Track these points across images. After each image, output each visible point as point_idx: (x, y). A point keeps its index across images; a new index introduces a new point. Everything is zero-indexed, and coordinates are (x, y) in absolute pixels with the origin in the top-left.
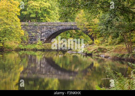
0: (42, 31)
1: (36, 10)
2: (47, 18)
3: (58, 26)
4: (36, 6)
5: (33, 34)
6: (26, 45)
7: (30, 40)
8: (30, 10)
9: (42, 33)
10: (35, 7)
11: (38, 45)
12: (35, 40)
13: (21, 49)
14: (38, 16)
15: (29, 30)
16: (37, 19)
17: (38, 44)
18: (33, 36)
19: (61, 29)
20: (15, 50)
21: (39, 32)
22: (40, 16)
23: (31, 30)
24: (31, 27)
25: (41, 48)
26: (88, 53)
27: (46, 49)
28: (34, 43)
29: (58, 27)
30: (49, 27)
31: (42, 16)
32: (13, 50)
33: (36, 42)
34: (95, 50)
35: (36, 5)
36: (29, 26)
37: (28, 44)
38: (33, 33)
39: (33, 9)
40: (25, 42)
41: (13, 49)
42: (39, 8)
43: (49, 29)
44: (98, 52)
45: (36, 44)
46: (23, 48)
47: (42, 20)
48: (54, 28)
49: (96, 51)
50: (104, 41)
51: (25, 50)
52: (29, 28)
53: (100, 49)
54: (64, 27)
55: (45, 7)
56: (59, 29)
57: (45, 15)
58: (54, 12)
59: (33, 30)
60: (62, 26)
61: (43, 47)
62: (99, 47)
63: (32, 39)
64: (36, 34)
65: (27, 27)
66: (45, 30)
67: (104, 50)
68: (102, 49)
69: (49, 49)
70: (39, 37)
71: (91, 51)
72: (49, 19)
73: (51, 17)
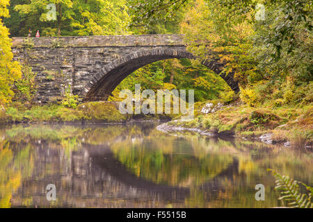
0: (78, 63)
2: (92, 22)
3: (126, 48)
5: (50, 73)
6: (30, 108)
7: (41, 94)
9: (76, 71)
11: (67, 106)
12: (56, 91)
13: (14, 120)
14: (63, 18)
15: (37, 62)
16: (63, 26)
17: (66, 103)
18: (48, 80)
19: (136, 55)
21: (66, 68)
22: (70, 17)
23: (41, 60)
24: (42, 53)
25: (75, 117)
26: (220, 130)
27: (90, 121)
28: (54, 102)
29: (128, 51)
30: (99, 50)
31: (78, 16)
33: (59, 98)
34: (242, 121)
36: (37, 49)
37: (33, 103)
38: (49, 69)
40: (25, 99)
43: (99, 57)
44: (251, 126)
45: (58, 103)
46: (20, 116)
47: (77, 28)
48: (115, 55)
49: (245, 123)
50: (271, 92)
51: (25, 122)
52: (36, 55)
53: (258, 116)
54: (145, 49)
56: (129, 57)
57: (86, 14)
58: (112, 6)
59: (48, 62)
60: (137, 46)
61: (81, 112)
62: (254, 112)
63: (46, 88)
64: (60, 72)
65: (30, 53)
66: (85, 59)
67: (270, 119)
68: (264, 118)
69: (98, 118)
70: (67, 82)
71: (231, 123)
72: (99, 28)
73: (105, 19)
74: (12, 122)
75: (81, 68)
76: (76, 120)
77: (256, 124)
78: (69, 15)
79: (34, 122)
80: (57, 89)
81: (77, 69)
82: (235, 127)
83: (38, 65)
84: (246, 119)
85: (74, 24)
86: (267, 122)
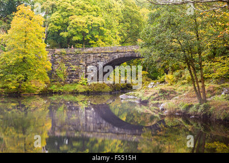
0: (88, 61)
1: (81, 29)
2: (100, 40)
3: (112, 53)
4: (80, 22)
5: (74, 67)
6: (63, 85)
7: (70, 78)
8: (72, 30)
9: (87, 66)
10: (79, 25)
11: (82, 84)
12: (77, 76)
13: (54, 91)
14: (85, 39)
15: (68, 61)
16: (86, 43)
17: (81, 83)
18: (73, 71)
19: (117, 57)
20: (39, 95)
21: (82, 64)
22: (89, 38)
23: (70, 61)
24: (70, 57)
25: (84, 90)
26: (143, 100)
27: (92, 92)
28: (76, 82)
29: (113, 55)
30: (99, 55)
31: (93, 38)
32: (35, 95)
33: (78, 80)
34: (154, 95)
35: (81, 20)
36: (68, 55)
37: (65, 83)
38: (73, 65)
39: (75, 28)
40: (61, 81)
41: (36, 93)
42: (86, 26)
43: (98, 58)
44: (158, 98)
46: (57, 90)
47: (93, 44)
48: (106, 57)
51: (60, 93)
52: (67, 58)
53: (162, 91)
54: (122, 54)
55: (96, 24)
56: (113, 58)
57: (97, 36)
58: (110, 32)
59: (73, 61)
60: (118, 52)
61: (88, 87)
62: (161, 89)
63: (72, 75)
64: (79, 66)
65: (64, 57)
66: (92, 59)
67: (170, 93)
68: (166, 92)
69: (96, 90)
70: (83, 72)
71: (149, 96)
72: (103, 43)
73: (106, 39)
74: (53, 93)
75: (89, 64)
76: (84, 92)
77: (161, 96)
78: (88, 37)
79: (64, 93)
80: (77, 75)
81: (88, 64)
82: (150, 98)
83: (68, 63)
84: (157, 93)
85: (91, 42)
86: (168, 95)
